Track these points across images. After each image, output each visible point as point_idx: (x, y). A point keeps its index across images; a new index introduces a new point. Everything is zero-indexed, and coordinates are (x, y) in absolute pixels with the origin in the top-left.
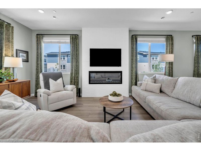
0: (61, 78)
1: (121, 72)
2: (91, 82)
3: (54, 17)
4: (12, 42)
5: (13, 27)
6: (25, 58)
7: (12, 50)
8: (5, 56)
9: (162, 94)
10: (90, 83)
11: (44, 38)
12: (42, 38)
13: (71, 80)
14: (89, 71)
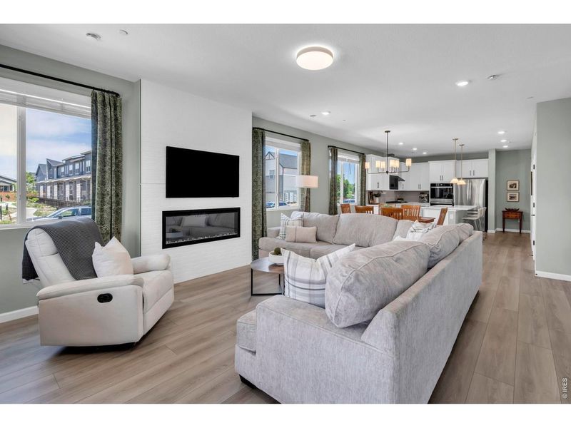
1: (237, 210)
2: (167, 243)
9: (320, 243)
10: (165, 246)
14: (163, 212)
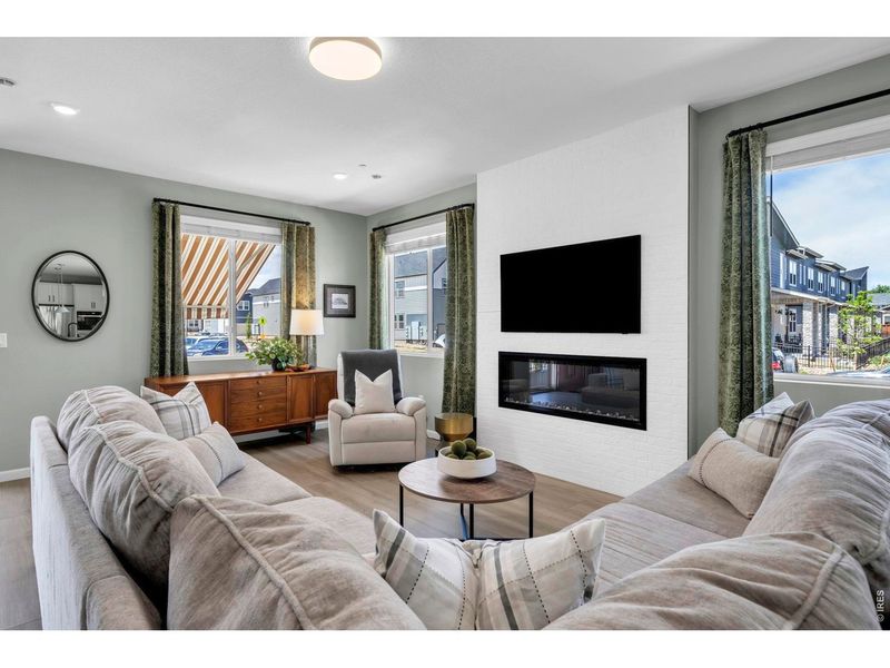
0: (389, 372)
1: (640, 365)
2: (506, 400)
3: (375, 177)
4: (312, 269)
5: (312, 230)
6: (346, 307)
7: (313, 290)
8: (297, 308)
10: (502, 403)
11: (390, 238)
12: (384, 239)
13: (445, 383)
14: (500, 352)
